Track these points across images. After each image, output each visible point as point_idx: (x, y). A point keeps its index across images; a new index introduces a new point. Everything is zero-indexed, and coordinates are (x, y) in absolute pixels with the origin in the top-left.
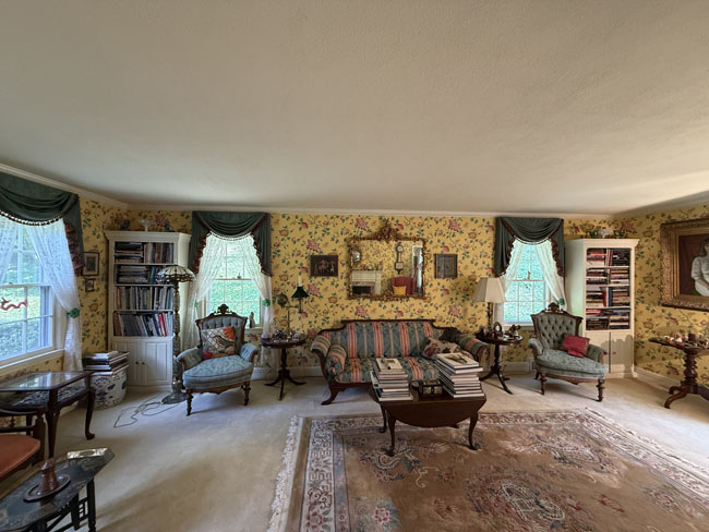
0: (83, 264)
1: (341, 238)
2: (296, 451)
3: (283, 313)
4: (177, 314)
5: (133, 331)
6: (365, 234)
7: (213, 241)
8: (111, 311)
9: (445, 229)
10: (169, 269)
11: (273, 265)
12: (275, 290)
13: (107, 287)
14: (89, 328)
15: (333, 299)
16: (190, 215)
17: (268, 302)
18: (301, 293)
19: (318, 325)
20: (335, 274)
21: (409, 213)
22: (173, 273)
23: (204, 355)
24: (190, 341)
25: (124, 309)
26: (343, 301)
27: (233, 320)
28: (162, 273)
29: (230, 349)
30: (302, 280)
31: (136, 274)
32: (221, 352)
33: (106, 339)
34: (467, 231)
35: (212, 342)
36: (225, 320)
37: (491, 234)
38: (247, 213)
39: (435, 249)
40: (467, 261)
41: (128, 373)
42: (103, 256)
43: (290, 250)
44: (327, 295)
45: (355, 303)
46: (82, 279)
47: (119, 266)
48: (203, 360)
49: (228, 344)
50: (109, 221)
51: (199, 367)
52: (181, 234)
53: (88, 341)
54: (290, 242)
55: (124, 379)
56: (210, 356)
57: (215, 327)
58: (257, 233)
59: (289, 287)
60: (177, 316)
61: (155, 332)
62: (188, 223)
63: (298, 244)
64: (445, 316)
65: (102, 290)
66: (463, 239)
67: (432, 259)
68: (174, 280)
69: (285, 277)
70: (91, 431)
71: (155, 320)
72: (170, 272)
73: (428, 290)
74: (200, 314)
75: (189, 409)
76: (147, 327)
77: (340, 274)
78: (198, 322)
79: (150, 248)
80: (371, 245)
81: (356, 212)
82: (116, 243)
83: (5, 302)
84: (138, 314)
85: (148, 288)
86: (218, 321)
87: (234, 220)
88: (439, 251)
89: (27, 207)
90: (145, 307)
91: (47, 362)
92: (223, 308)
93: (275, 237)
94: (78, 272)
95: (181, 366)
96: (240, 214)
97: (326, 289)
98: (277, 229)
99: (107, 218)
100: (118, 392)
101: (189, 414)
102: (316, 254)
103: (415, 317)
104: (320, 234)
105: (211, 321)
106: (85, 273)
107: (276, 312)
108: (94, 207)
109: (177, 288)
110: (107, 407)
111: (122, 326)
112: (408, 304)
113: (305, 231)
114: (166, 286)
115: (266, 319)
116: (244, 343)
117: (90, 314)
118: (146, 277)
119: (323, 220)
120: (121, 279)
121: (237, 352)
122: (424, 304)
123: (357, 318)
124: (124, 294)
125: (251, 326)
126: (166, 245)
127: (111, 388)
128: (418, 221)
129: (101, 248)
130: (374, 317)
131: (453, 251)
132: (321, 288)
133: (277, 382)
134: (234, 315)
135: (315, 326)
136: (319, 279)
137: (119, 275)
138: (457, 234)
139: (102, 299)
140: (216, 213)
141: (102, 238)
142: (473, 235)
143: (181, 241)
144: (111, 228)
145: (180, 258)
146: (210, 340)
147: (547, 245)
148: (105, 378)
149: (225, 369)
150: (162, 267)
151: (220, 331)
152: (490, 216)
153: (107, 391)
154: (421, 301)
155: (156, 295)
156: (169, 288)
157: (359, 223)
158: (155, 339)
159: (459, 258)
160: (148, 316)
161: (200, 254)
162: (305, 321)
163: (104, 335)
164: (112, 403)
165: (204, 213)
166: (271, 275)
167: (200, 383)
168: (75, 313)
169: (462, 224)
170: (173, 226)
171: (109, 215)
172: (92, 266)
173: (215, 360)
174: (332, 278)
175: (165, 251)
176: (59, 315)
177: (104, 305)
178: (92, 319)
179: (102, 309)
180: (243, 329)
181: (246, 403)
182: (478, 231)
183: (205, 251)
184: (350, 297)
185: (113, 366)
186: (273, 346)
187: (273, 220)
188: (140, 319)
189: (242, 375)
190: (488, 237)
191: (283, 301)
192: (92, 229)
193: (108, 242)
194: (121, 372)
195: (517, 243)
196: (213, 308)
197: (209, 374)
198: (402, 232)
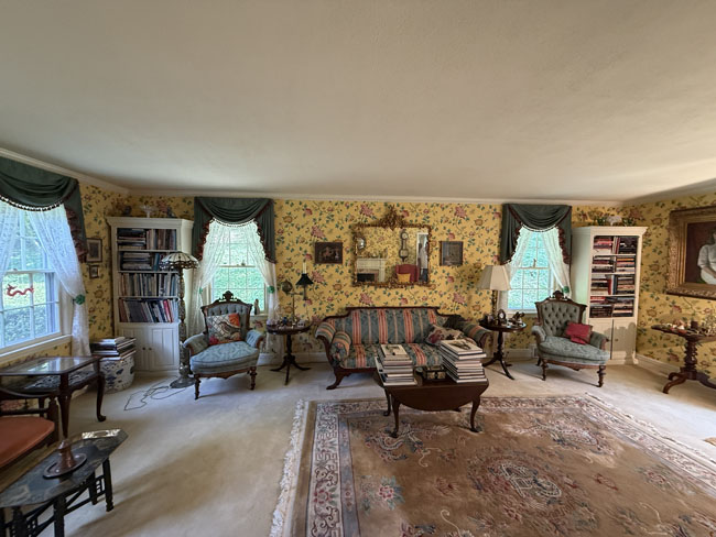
0: (86, 250)
1: (346, 225)
2: (303, 432)
3: (288, 300)
4: (182, 301)
5: (139, 318)
6: (370, 220)
7: (216, 228)
8: (116, 297)
9: (451, 216)
10: (173, 255)
11: (277, 252)
12: (279, 278)
13: (111, 274)
14: (95, 314)
15: (338, 287)
16: (193, 201)
17: (272, 289)
18: (305, 281)
19: (323, 312)
20: (340, 261)
21: (414, 199)
22: (177, 259)
23: (210, 341)
24: (195, 327)
25: (129, 295)
26: (348, 289)
27: (238, 307)
28: (165, 260)
29: (236, 335)
30: (306, 267)
31: (140, 261)
32: (226, 338)
33: (112, 325)
34: (473, 217)
35: (218, 328)
36: (230, 307)
37: (498, 221)
38: (250, 199)
39: (440, 236)
40: (473, 249)
41: (135, 357)
42: (105, 243)
43: (294, 237)
44: (331, 282)
45: (359, 291)
46: (85, 266)
47: (123, 253)
48: (209, 346)
49: (234, 331)
50: (110, 207)
51: (205, 353)
52: (184, 221)
53: (95, 326)
54: (294, 229)
55: (132, 364)
56: (216, 342)
57: (220, 313)
58: (260, 219)
59: (294, 274)
60: (182, 302)
61: (160, 318)
62: (191, 208)
63: (302, 231)
64: (449, 303)
65: (106, 276)
66: (469, 226)
67: (438, 246)
68: (179, 267)
69: (289, 264)
70: (102, 414)
71: (160, 307)
72: (174, 259)
73: (432, 277)
74: (204, 301)
75: (197, 393)
76: (152, 313)
77: (344, 261)
78: (203, 308)
79: (153, 234)
80: (376, 232)
81: (361, 199)
82: (118, 229)
83: (11, 288)
84: (144, 300)
85: (153, 275)
86: (223, 307)
87: (238, 206)
88: (444, 238)
89: (27, 193)
90: (150, 294)
91: (56, 348)
92: (228, 295)
93: (279, 224)
94: (82, 259)
95: (187, 353)
96: (243, 200)
97: (331, 276)
98: (280, 215)
99: (108, 204)
100: (127, 377)
101: (197, 398)
102: (321, 241)
103: (419, 304)
104: (324, 221)
105: (216, 308)
106: (88, 259)
107: (281, 299)
108: (94, 192)
109: (181, 275)
110: (116, 391)
111: (128, 312)
112: (413, 291)
113: (309, 218)
114: (170, 273)
115: (271, 306)
116: (249, 329)
117: (95, 300)
118: (150, 263)
119: (327, 206)
120: (125, 266)
121: (243, 339)
122: (428, 291)
123: (361, 305)
124: (128, 280)
125: (256, 313)
126: (169, 232)
127: (119, 372)
128: (423, 208)
129: (104, 234)
130: (378, 304)
131: (458, 239)
132: (326, 275)
133: (282, 367)
134: (239, 302)
135: (320, 313)
136: (324, 266)
137: (123, 261)
138: (463, 221)
139: (107, 286)
140: (219, 199)
141: (104, 225)
142: (479, 222)
143: (184, 228)
144: (112, 214)
145: (184, 245)
146: (216, 326)
147: (554, 233)
148: (114, 363)
149: (231, 355)
150: (165, 254)
151: (225, 318)
152: (498, 203)
153: (115, 375)
154: (426, 288)
155: (160, 283)
156: (173, 275)
157: (364, 209)
158: (161, 325)
159: (465, 246)
160: (153, 302)
161: (203, 240)
162: (310, 308)
163: (110, 321)
164: (121, 387)
165: (206, 199)
166: (275, 262)
167: (207, 368)
168: (81, 299)
169: (469, 211)
170: (176, 212)
171: (109, 201)
172: (95, 253)
173: (221, 346)
174: (336, 266)
175: (168, 237)
176: (65, 301)
177: (109, 291)
178: (97, 306)
179: (107, 295)
180: (248, 316)
181: (253, 387)
182: (484, 218)
183: (208, 237)
184: (354, 285)
185: (120, 352)
186: (279, 332)
187: (276, 207)
188: (146, 306)
189: (248, 361)
190: (494, 224)
191: (287, 288)
192: (94, 214)
193: (110, 228)
194: (128, 357)
195: (524, 231)
196: (218, 295)
197: (216, 359)
198: (408, 219)
